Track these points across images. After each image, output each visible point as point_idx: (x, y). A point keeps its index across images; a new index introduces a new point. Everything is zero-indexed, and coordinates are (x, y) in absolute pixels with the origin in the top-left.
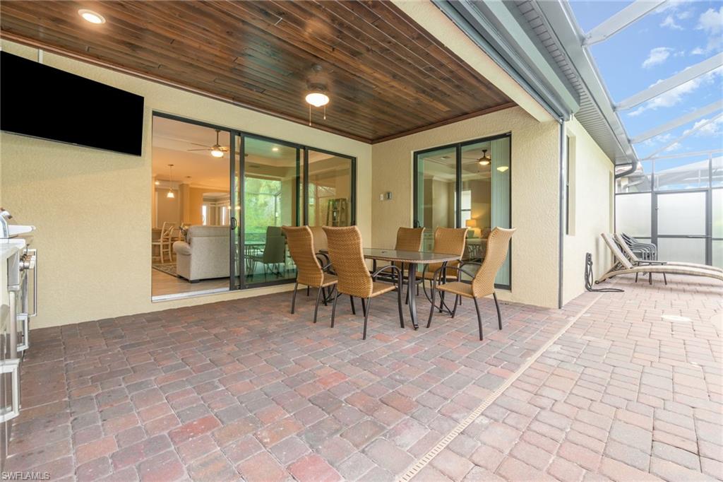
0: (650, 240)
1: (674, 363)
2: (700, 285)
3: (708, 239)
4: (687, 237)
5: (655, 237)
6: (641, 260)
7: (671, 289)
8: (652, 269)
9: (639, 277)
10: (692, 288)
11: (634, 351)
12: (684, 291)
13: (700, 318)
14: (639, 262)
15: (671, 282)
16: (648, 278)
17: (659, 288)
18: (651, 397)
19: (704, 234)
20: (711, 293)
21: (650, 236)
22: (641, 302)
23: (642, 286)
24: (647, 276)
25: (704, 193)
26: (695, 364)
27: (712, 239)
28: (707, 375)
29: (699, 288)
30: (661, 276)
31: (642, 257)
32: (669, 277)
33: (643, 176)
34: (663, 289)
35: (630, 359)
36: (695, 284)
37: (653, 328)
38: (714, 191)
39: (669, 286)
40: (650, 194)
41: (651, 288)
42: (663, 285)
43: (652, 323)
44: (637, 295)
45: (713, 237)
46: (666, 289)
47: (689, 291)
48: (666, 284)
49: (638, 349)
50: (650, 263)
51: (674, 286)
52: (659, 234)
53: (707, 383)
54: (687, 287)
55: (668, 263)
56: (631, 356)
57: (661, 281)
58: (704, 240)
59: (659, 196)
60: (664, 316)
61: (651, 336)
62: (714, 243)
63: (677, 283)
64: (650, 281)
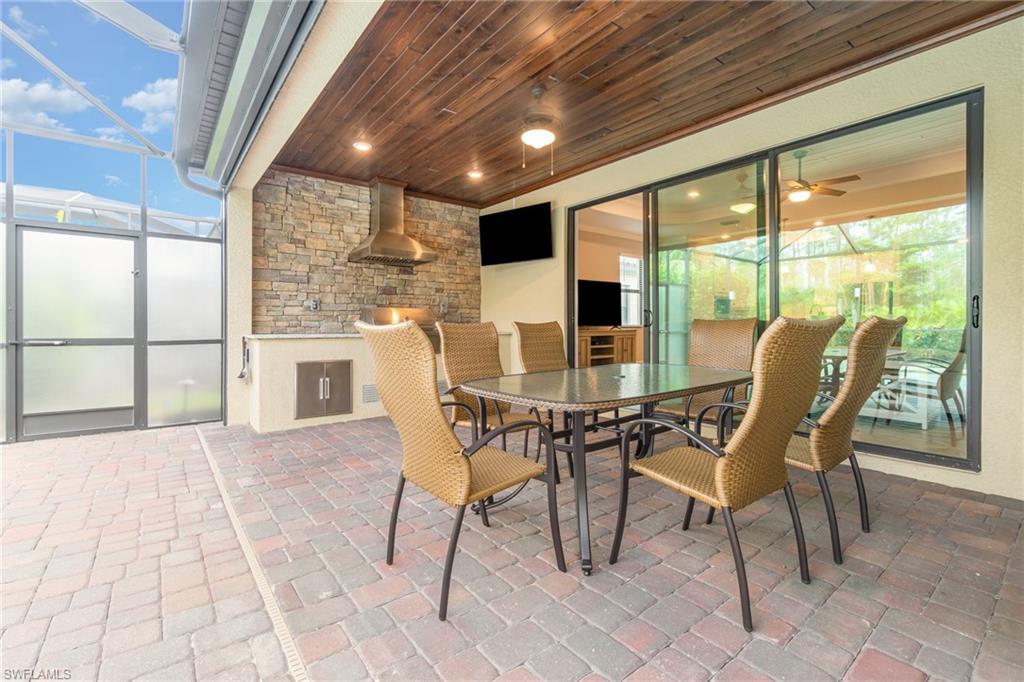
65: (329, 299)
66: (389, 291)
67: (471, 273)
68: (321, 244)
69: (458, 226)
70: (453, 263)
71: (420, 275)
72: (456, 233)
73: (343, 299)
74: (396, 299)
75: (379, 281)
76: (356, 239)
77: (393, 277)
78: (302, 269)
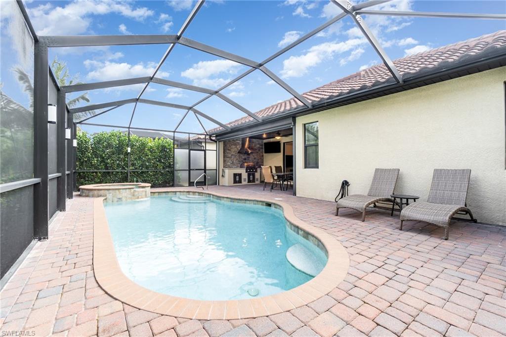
65: (235, 161)
66: (245, 159)
67: (261, 154)
68: (233, 150)
69: (259, 144)
70: (257, 152)
71: (251, 156)
72: (258, 146)
73: (237, 161)
74: (247, 161)
75: (243, 157)
76: (239, 149)
77: (246, 156)
78: (230, 155)
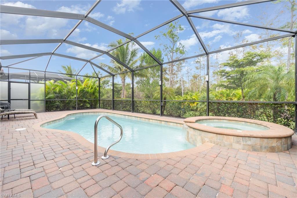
0: (8, 101)
1: (23, 144)
2: (27, 116)
3: (29, 100)
4: (22, 100)
5: (9, 100)
6: (4, 110)
7: (17, 120)
8: (9, 113)
9: (3, 117)
10: (25, 118)
11: (7, 145)
12: (22, 119)
13: (29, 127)
14: (3, 111)
15: (17, 117)
16: (7, 117)
17: (12, 120)
18: (17, 158)
19: (28, 98)
20: (31, 119)
21: (8, 100)
22: (6, 127)
23: (5, 121)
24: (7, 116)
25: (28, 84)
26: (29, 141)
27: (30, 100)
28: (33, 143)
29: (27, 118)
30: (13, 116)
31: (4, 109)
32: (16, 115)
33: (4, 74)
34: (14, 120)
35: (6, 149)
36: (25, 117)
37: (13, 135)
38: (31, 84)
39: (16, 119)
40: (7, 82)
41: (9, 121)
42: (14, 119)
43: (12, 133)
44: (4, 124)
45: (31, 99)
46: (16, 120)
47: (24, 119)
48: (15, 118)
49: (8, 144)
50: (8, 111)
51: (18, 119)
52: (11, 99)
53: (34, 145)
54: (23, 118)
55: (16, 110)
56: (6, 148)
57: (13, 118)
58: (28, 101)
59: (11, 83)
60: (17, 130)
61: (13, 138)
62: (31, 101)
63: (19, 117)
64: (8, 118)
